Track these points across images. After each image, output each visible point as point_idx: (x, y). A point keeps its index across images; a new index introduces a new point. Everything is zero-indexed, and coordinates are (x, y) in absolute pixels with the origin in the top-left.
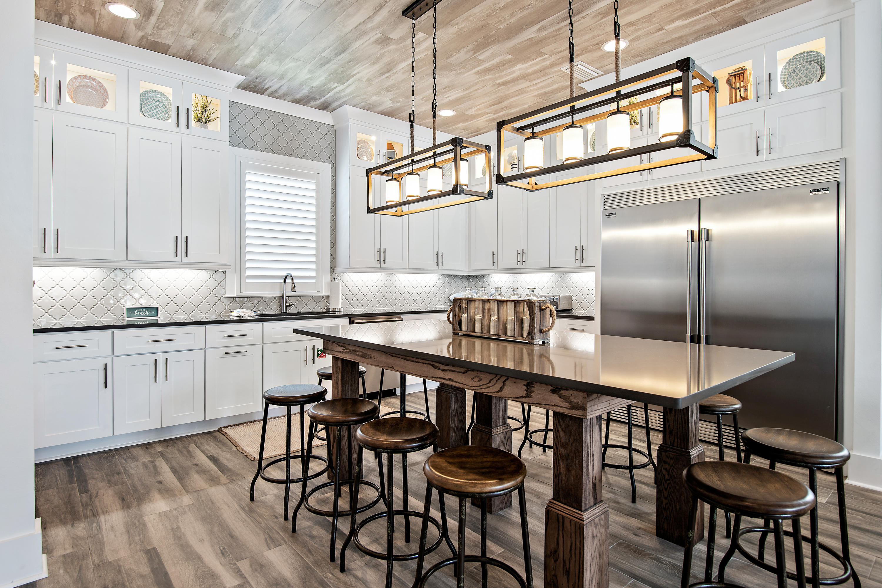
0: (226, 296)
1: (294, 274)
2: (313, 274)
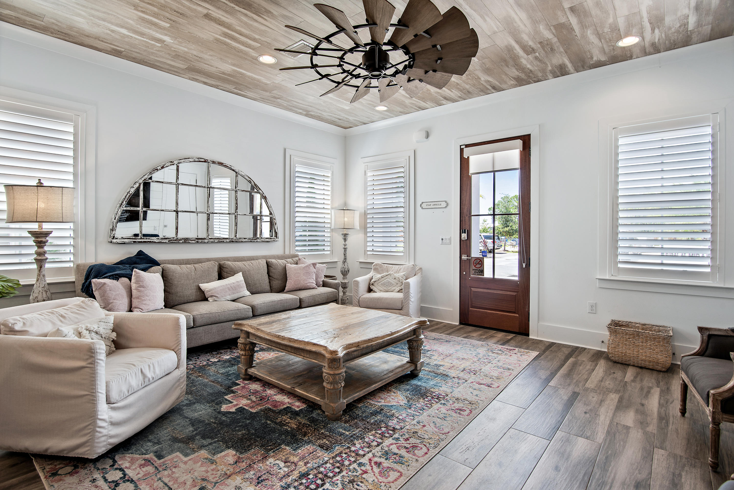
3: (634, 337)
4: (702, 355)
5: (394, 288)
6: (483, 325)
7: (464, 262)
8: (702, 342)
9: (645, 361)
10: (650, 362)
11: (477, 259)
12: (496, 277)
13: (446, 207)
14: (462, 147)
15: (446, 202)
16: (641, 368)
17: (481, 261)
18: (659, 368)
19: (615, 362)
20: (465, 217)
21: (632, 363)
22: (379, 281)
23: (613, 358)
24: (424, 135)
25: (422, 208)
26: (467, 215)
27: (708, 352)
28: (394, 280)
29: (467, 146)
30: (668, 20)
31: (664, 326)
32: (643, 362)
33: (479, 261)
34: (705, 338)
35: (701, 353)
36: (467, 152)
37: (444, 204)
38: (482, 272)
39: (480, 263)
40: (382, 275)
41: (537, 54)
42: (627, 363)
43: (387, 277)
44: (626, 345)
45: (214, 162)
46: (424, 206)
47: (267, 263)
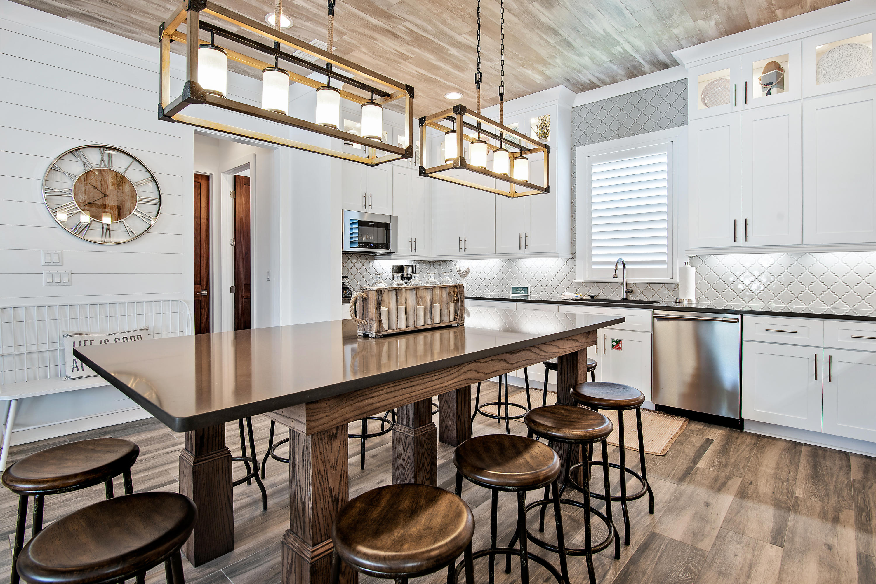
0: (576, 280)
1: (625, 259)
2: (664, 258)
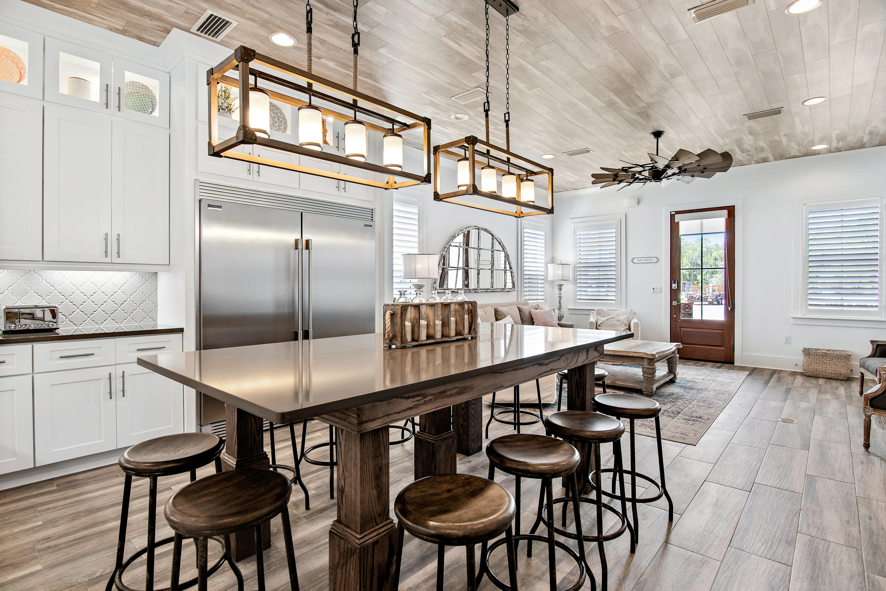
3: (823, 357)
4: (874, 357)
5: (619, 328)
6: (692, 358)
7: (674, 307)
8: (873, 350)
9: (831, 373)
10: (835, 374)
11: (686, 304)
12: (703, 318)
13: (657, 262)
14: (672, 213)
15: (657, 258)
16: (828, 379)
17: (689, 306)
18: (842, 378)
19: (809, 376)
20: (675, 271)
21: (821, 376)
22: (605, 323)
23: (807, 373)
24: (636, 201)
25: (634, 263)
26: (677, 269)
27: (877, 355)
28: (618, 322)
29: (678, 212)
30: (849, 138)
31: (844, 351)
32: (830, 375)
33: (688, 306)
34: (875, 347)
35: (873, 355)
36: (677, 218)
37: (655, 260)
38: (691, 315)
39: (689, 307)
40: (607, 318)
41: (750, 153)
42: (818, 376)
43: (611, 319)
44: (817, 363)
45: (482, 229)
46: (635, 261)
47: (519, 308)
